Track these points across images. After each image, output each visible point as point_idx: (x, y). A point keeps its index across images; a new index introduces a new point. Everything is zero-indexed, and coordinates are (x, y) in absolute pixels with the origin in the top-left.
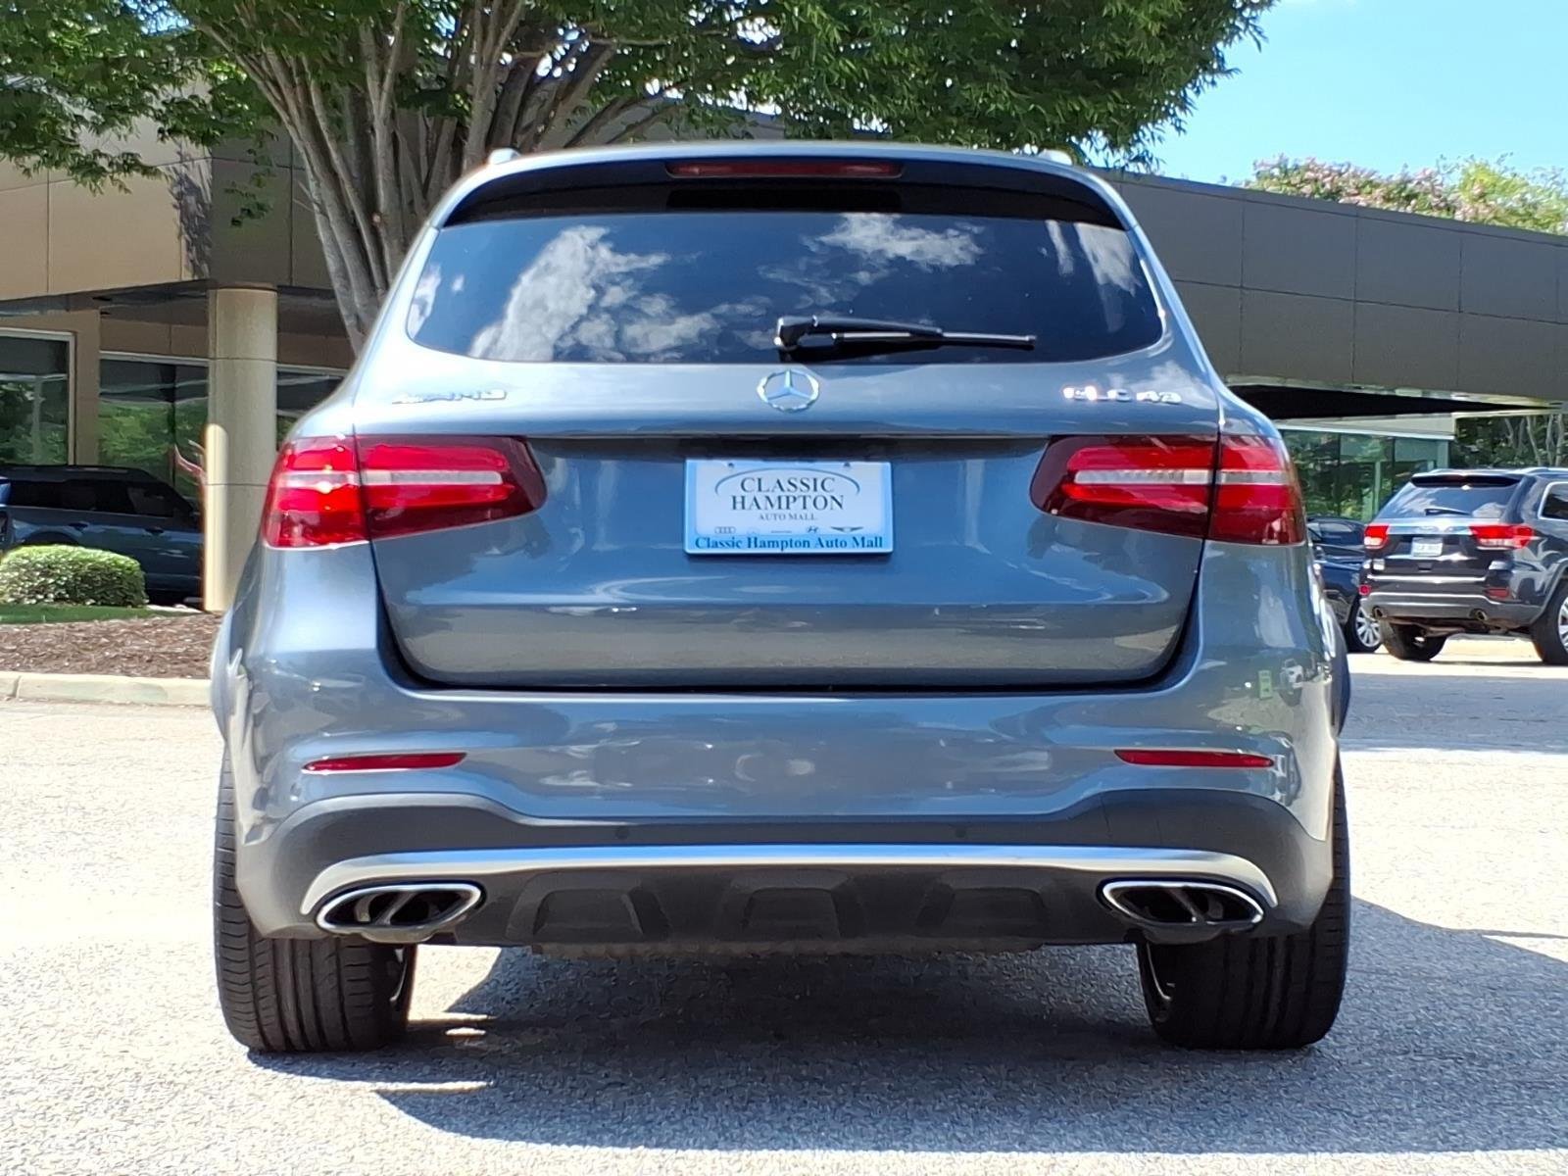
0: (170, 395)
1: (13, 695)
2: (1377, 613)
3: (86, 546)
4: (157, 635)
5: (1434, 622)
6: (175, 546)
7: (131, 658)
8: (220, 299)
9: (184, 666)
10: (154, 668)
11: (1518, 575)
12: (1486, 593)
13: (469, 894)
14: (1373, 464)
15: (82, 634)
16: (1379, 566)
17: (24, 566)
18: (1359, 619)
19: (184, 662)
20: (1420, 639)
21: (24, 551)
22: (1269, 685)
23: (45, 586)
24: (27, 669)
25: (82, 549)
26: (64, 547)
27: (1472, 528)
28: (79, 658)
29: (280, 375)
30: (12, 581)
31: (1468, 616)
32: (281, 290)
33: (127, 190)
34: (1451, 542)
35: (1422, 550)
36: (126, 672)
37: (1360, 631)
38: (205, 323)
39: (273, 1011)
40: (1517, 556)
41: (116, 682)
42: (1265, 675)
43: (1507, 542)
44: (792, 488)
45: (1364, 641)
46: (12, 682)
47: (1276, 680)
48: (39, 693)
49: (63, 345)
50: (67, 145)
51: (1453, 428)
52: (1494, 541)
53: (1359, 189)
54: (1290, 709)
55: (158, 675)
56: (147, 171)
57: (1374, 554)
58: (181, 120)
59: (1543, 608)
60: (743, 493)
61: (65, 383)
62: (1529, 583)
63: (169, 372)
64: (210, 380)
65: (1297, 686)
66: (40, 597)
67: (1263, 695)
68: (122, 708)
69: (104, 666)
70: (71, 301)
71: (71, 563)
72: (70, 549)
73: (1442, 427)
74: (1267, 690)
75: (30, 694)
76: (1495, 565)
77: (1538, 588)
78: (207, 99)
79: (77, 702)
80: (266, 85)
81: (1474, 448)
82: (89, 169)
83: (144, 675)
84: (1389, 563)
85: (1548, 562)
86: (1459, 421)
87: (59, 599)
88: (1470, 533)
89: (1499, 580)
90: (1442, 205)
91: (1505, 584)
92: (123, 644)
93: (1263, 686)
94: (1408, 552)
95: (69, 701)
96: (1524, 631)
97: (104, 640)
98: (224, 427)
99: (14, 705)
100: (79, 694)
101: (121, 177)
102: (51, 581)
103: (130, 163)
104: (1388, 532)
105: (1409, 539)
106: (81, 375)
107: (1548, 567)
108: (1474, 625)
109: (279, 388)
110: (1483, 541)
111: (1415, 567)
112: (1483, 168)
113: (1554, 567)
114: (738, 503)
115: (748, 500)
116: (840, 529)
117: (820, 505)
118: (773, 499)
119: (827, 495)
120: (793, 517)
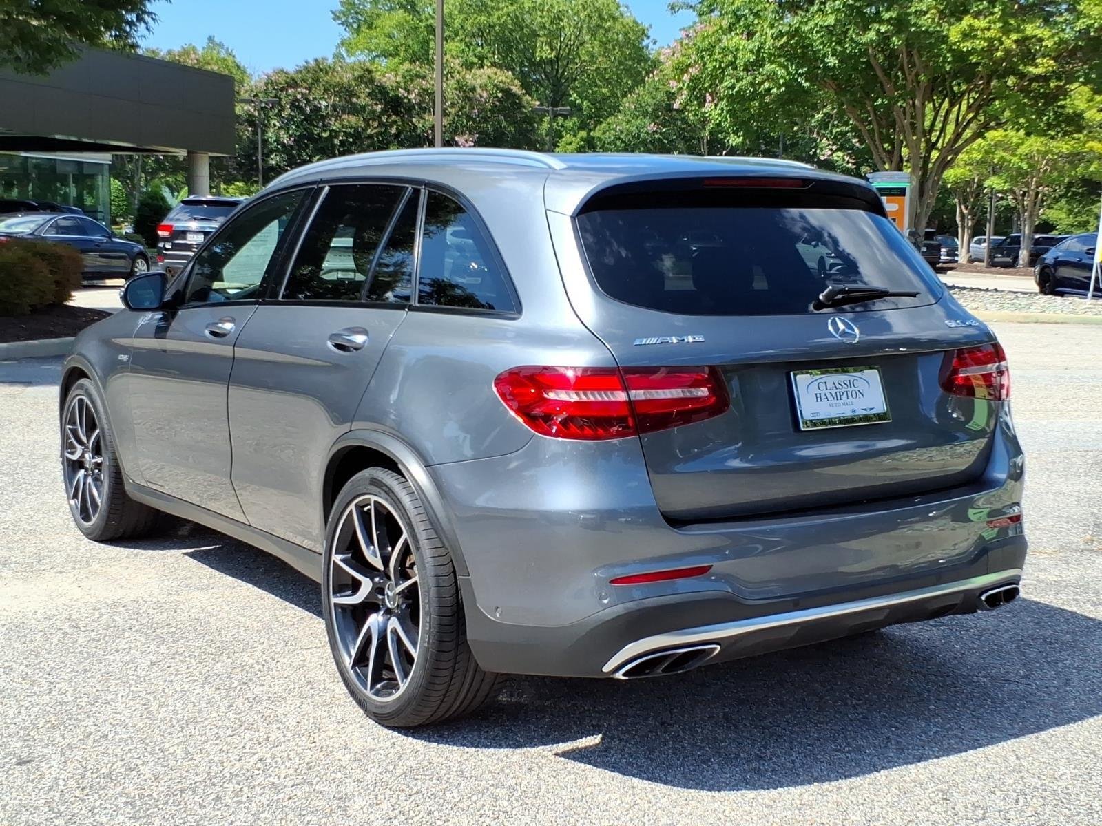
13: (716, 648)
16: (168, 246)
35: (191, 239)
44: (840, 387)
51: (110, 158)
57: (165, 240)
60: (820, 391)
84: (173, 245)
86: (113, 155)
94: (185, 239)
104: (173, 229)
105: (185, 233)
111: (188, 247)
114: (818, 397)
115: (823, 397)
116: (865, 410)
117: (854, 396)
118: (834, 395)
119: (856, 389)
120: (844, 404)
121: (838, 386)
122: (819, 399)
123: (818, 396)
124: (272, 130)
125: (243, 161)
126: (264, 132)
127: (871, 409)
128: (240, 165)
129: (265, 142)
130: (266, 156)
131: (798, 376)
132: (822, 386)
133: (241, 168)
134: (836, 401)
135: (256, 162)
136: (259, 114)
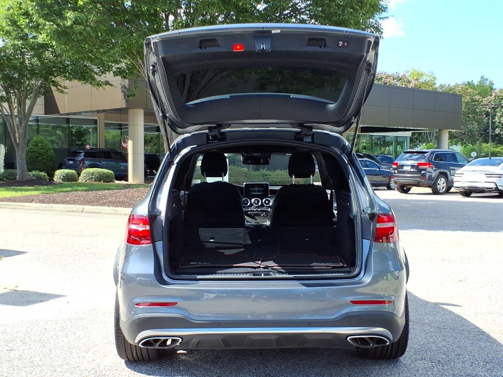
0: (121, 129)
1: (83, 211)
2: (396, 182)
3: (101, 168)
4: (116, 196)
5: (409, 185)
6: (122, 166)
7: (110, 202)
8: (131, 111)
9: (122, 204)
10: (115, 205)
11: (428, 174)
12: (421, 178)
13: (179, 340)
14: (393, 142)
15: (99, 196)
16: (396, 172)
17: (87, 173)
18: (391, 182)
19: (122, 203)
20: (405, 188)
21: (87, 169)
22: (390, 277)
23: (92, 177)
24: (86, 205)
25: (100, 169)
26: (96, 168)
27: (418, 163)
28: (98, 202)
29: (145, 125)
30: (85, 176)
31: (416, 183)
32: (144, 109)
33: (105, 89)
34: (412, 166)
35: (405, 168)
36: (108, 206)
37: (391, 185)
38: (128, 114)
39: (130, 354)
40: (428, 170)
41: (106, 209)
42: (389, 275)
43: (426, 167)
45: (392, 187)
46: (82, 208)
47: (392, 275)
48: (89, 211)
49: (96, 120)
50: (94, 79)
51: (411, 134)
52: (423, 166)
53: (387, 78)
54: (397, 281)
55: (116, 206)
56: (111, 85)
57: (394, 169)
58: (120, 72)
59: (434, 182)
61: (97, 127)
62: (430, 176)
63: (121, 125)
64: (129, 129)
65: (397, 275)
66: (91, 180)
67: (389, 279)
68: (107, 215)
69: (103, 204)
70: (98, 111)
71: (98, 172)
72: (98, 169)
73: (409, 134)
74: (390, 278)
75: (86, 211)
76: (423, 172)
77: (433, 177)
78: (125, 67)
79: (97, 213)
80: (139, 67)
81: (415, 136)
82: (99, 85)
83: (113, 207)
84: (398, 171)
85: (435, 170)
86: (412, 133)
87: (96, 181)
88: (417, 164)
89: (424, 175)
90: (407, 81)
91: (425, 176)
92: (108, 198)
93: (389, 277)
94: (403, 169)
95: (95, 213)
96: (429, 187)
97: (104, 197)
98: (132, 140)
99: (83, 214)
100: (98, 211)
101: (104, 86)
102: (93, 176)
103: (107, 83)
104: (398, 164)
105: (403, 166)
106: (101, 125)
107: (435, 172)
108: (418, 185)
109: (144, 128)
110: (420, 166)
111: (404, 172)
112: (415, 70)
113: (436, 172)
124: (497, 117)
125: (482, 132)
126: (493, 118)
128: (482, 134)
129: (493, 123)
130: (494, 129)
133: (481, 135)
135: (488, 133)
136: (491, 110)
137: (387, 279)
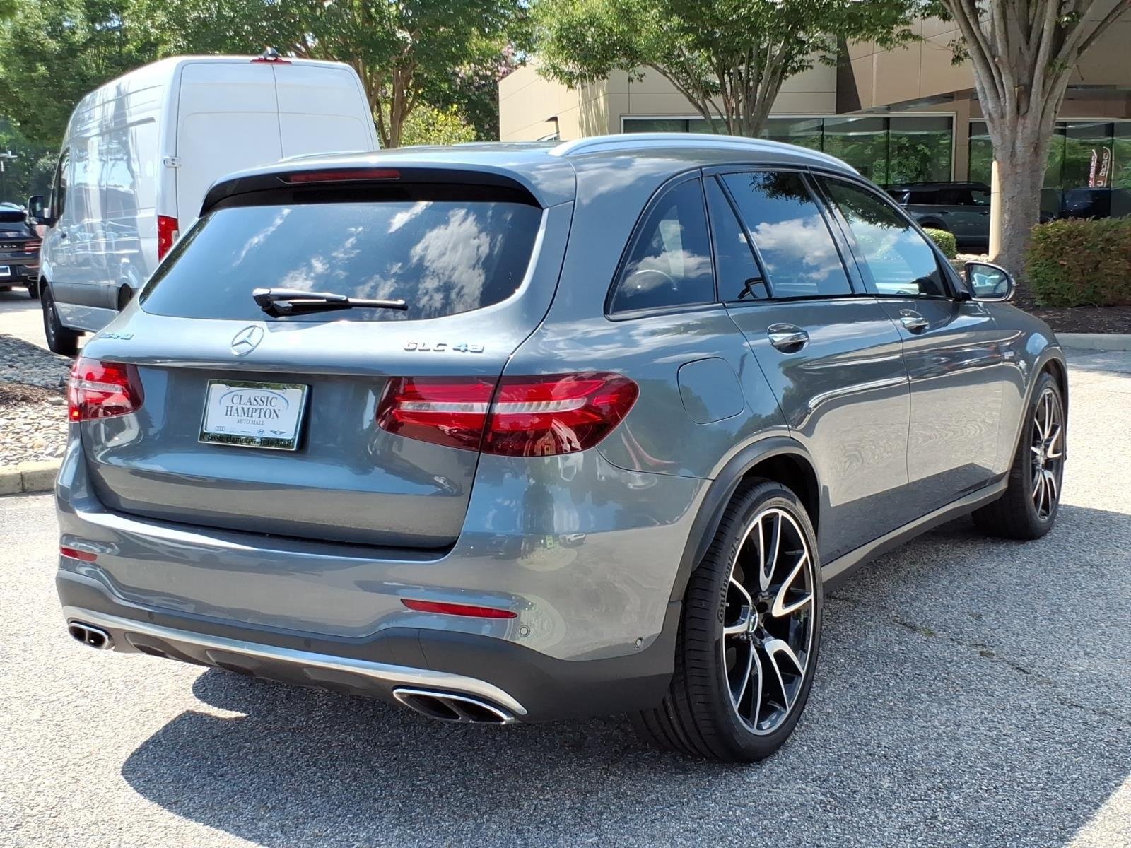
13: (104, 638)
44: (255, 403)
49: (951, 119)
60: (232, 405)
106: (960, 129)
114: (228, 411)
115: (234, 410)
116: (275, 432)
117: (268, 415)
118: (245, 410)
119: (272, 408)
120: (253, 422)
121: (253, 401)
122: (229, 413)
123: (229, 409)
127: (281, 433)
131: (212, 385)
132: (236, 400)
134: (245, 418)
137: (545, 545)
